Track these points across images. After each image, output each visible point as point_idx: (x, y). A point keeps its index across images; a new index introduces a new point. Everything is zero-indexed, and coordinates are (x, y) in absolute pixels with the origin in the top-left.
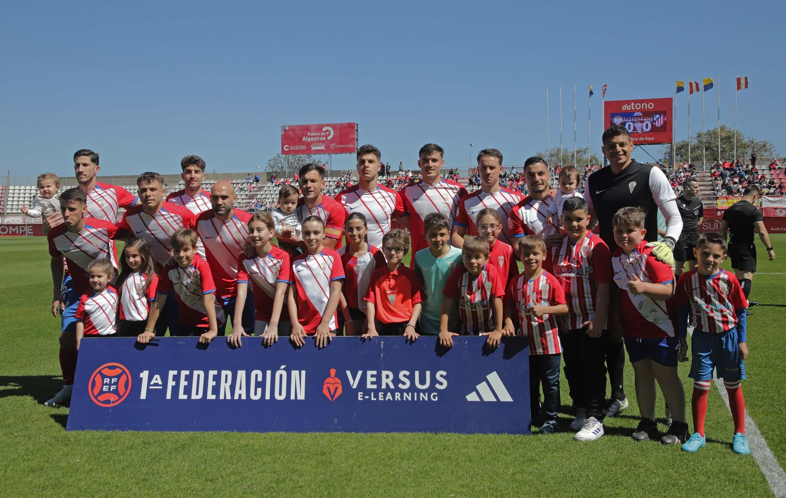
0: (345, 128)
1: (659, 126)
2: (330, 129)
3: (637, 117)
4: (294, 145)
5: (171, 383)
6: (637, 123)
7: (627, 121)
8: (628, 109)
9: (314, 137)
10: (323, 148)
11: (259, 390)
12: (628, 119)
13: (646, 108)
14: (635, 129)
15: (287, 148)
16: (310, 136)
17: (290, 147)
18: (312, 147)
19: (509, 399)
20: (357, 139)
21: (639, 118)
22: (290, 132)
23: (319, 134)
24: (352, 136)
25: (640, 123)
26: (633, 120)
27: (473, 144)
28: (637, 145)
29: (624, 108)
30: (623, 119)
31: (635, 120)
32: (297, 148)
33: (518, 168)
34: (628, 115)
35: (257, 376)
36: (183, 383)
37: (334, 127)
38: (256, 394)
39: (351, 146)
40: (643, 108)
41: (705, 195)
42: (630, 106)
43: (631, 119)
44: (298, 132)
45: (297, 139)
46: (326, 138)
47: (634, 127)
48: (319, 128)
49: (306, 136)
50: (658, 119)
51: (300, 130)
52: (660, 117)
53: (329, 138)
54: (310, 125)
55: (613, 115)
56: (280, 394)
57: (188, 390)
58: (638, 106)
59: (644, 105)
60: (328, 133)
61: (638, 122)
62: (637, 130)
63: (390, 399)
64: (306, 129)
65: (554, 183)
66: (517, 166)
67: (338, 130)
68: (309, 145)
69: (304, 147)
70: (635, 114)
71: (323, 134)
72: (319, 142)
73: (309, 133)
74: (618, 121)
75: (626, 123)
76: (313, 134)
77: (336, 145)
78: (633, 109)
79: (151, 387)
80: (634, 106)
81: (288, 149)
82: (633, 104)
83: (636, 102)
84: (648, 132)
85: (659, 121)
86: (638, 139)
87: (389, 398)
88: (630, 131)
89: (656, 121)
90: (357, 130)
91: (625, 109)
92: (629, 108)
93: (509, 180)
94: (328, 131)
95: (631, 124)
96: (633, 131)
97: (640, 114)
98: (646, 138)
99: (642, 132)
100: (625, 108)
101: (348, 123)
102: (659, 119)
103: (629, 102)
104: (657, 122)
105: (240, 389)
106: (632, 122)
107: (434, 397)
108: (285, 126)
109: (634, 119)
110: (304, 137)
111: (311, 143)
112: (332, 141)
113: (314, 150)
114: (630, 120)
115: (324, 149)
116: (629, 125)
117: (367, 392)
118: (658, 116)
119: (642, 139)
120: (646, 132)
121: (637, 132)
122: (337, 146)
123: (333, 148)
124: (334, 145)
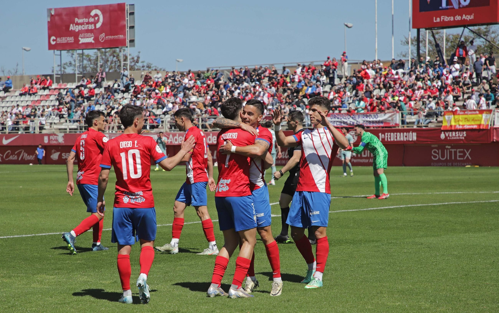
0: (114, 11)
2: (98, 12)
4: (60, 36)
9: (82, 24)
10: (91, 40)
14: (449, 2)
15: (54, 40)
16: (77, 24)
17: (57, 39)
18: (80, 39)
22: (57, 18)
23: (86, 20)
24: (123, 23)
28: (465, 26)
32: (64, 40)
37: (103, 9)
39: (121, 36)
44: (65, 17)
45: (64, 28)
46: (95, 26)
48: (87, 11)
49: (73, 22)
51: (67, 15)
53: (99, 25)
54: (78, 8)
60: (96, 18)
62: (452, 4)
64: (73, 13)
67: (108, 15)
68: (76, 35)
69: (71, 40)
71: (92, 20)
72: (88, 31)
73: (76, 19)
76: (80, 21)
77: (105, 36)
81: (55, 42)
84: (467, 6)
86: (454, 19)
90: (132, 14)
94: (96, 15)
96: (448, 5)
98: (464, 17)
99: (459, 7)
101: (119, 4)
108: (51, 9)
110: (71, 25)
111: (80, 32)
112: (101, 30)
113: (83, 44)
115: (93, 42)
119: (458, 18)
120: (464, 7)
121: (452, 7)
122: (107, 37)
123: (102, 40)
124: (104, 36)
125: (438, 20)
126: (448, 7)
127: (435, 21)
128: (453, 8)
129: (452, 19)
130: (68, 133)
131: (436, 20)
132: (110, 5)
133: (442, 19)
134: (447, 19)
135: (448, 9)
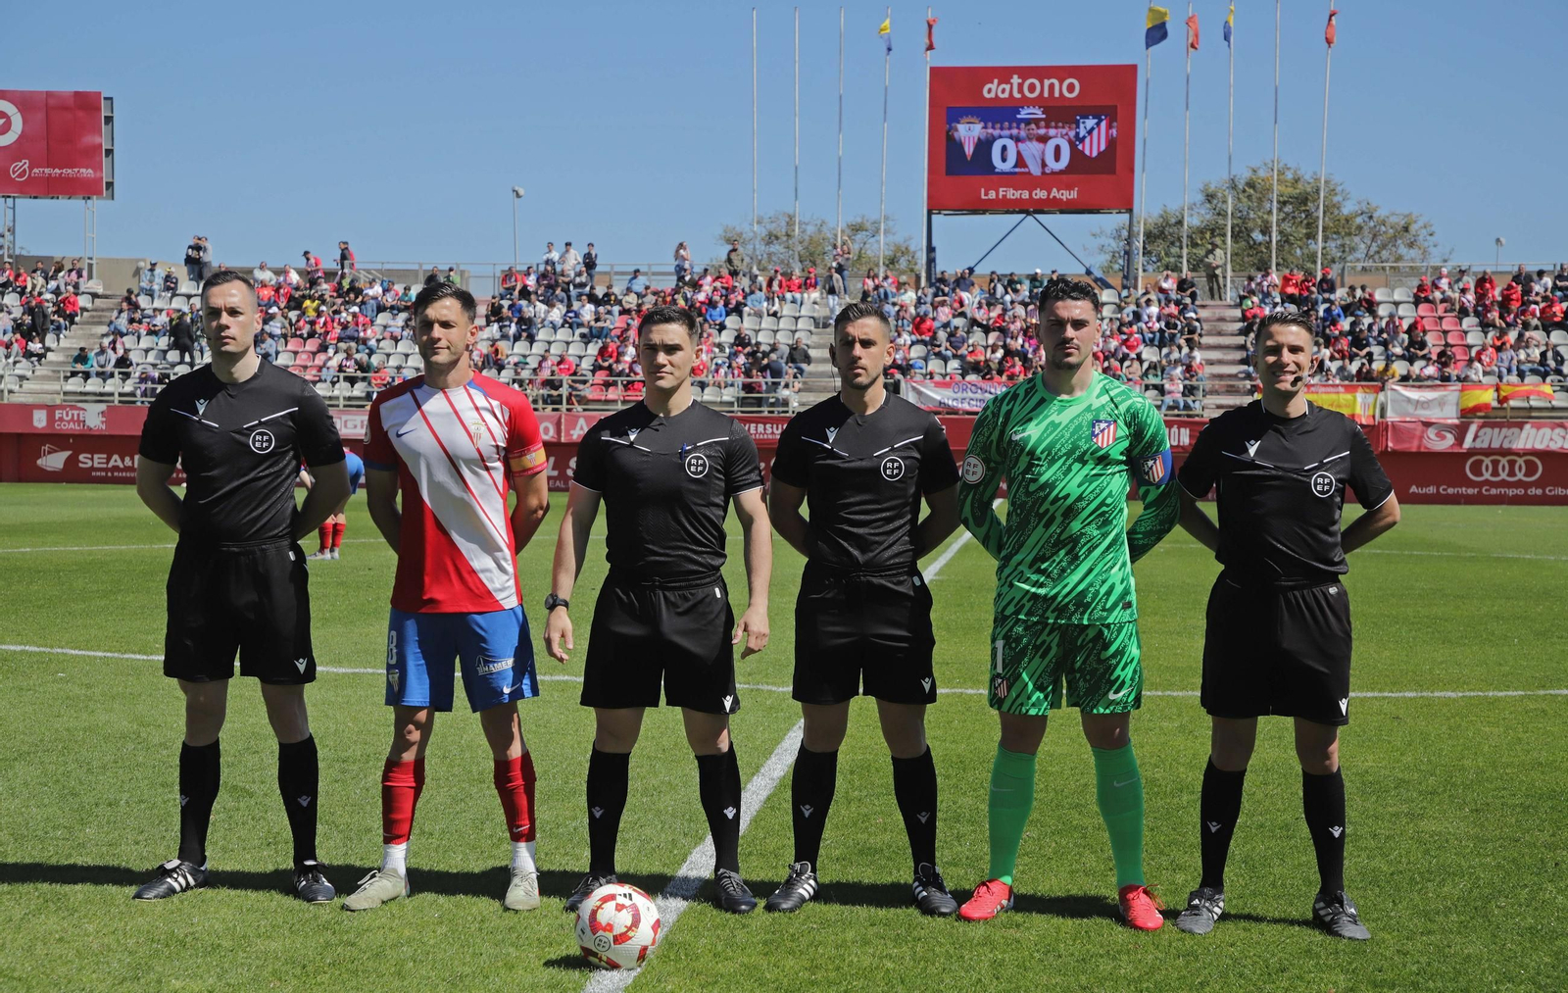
0: (65, 108)
1: (1095, 154)
2: (8, 107)
3: (1028, 122)
6: (1028, 143)
7: (996, 133)
8: (1001, 96)
12: (1002, 129)
13: (1057, 94)
14: (1020, 161)
20: (109, 152)
21: (1033, 126)
24: (90, 139)
25: (1035, 143)
26: (1015, 132)
27: (521, 192)
28: (1028, 213)
29: (990, 91)
30: (985, 127)
31: (1023, 134)
33: (654, 274)
34: (1002, 114)
37: (24, 102)
39: (87, 172)
40: (1046, 95)
41: (1221, 377)
42: (1007, 87)
43: (1010, 128)
47: (1019, 154)
50: (1090, 132)
52: (1098, 124)
53: (7, 139)
55: (955, 115)
58: (1032, 88)
59: (1052, 86)
61: (1030, 139)
62: (1026, 166)
65: (763, 326)
66: (655, 269)
67: (40, 116)
70: (1024, 114)
74: (969, 132)
75: (994, 139)
77: (31, 168)
78: (1017, 95)
80: (1020, 86)
82: (1016, 80)
83: (1025, 72)
84: (1061, 172)
85: (1096, 139)
86: (1030, 195)
88: (1007, 166)
89: (1084, 137)
90: (109, 120)
91: (992, 95)
92: (1003, 91)
93: (621, 313)
95: (1010, 144)
96: (1015, 166)
97: (1039, 113)
98: (1054, 192)
99: (1043, 173)
100: (992, 90)
101: (77, 94)
102: (1095, 132)
103: (1004, 74)
104: (1087, 140)
106: (1011, 137)
109: (1018, 128)
112: (17, 151)
114: (1006, 132)
116: (1004, 148)
118: (1090, 122)
119: (1040, 194)
120: (1053, 173)
121: (1026, 170)
122: (36, 170)
123: (20, 176)
124: (26, 166)
125: (992, 195)
126: (1017, 170)
127: (983, 197)
128: (1029, 173)
129: (1026, 195)
130: (116, 403)
131: (986, 194)
132: (49, 94)
133: (1001, 194)
134: (1012, 194)
135: (1016, 173)
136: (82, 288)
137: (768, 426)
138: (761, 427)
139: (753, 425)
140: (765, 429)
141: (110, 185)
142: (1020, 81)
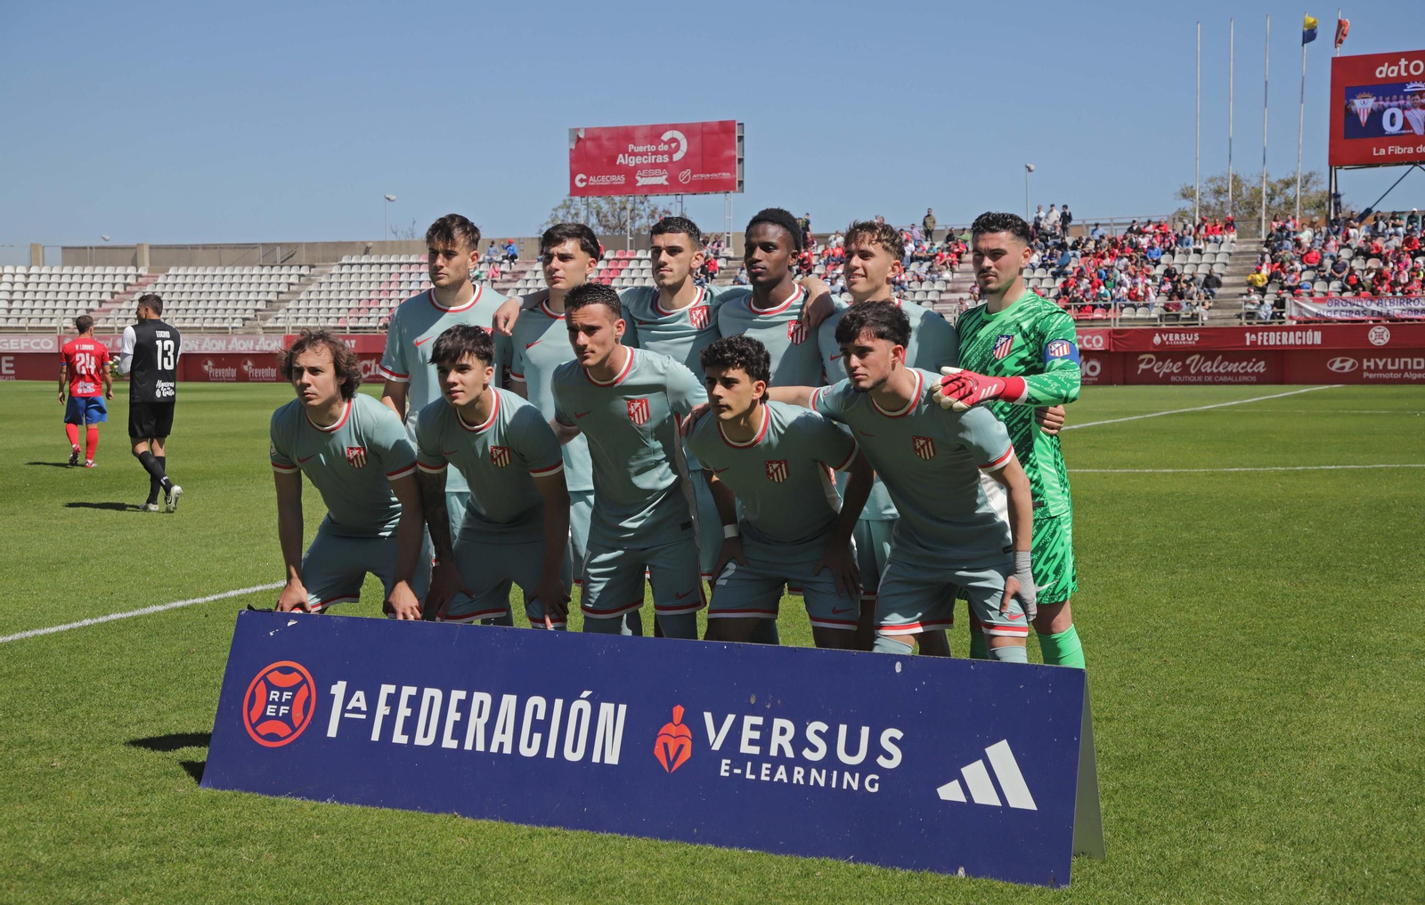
0: (712, 133)
2: (678, 135)
3: (1413, 94)
4: (596, 174)
5: (382, 710)
6: (1413, 110)
7: (1386, 104)
8: (1390, 75)
9: (642, 154)
10: (662, 180)
11: (537, 737)
12: (1391, 101)
14: (1406, 124)
15: (581, 180)
16: (633, 154)
17: (588, 178)
18: (638, 178)
19: (1030, 804)
20: (741, 160)
21: (1418, 97)
22: (589, 144)
23: (653, 148)
24: (727, 153)
25: (1419, 110)
26: (1402, 102)
28: (1415, 164)
29: (1381, 72)
30: (1377, 100)
31: (1409, 103)
32: (604, 180)
33: (1115, 224)
34: (1392, 89)
35: (536, 707)
36: (404, 711)
37: (688, 130)
38: (530, 745)
39: (726, 175)
42: (1396, 68)
43: (1398, 100)
44: (606, 143)
45: (605, 160)
46: (671, 158)
47: (1405, 119)
48: (655, 134)
49: (625, 152)
51: (610, 139)
53: (677, 157)
54: (634, 128)
55: (1353, 92)
56: (574, 749)
57: (410, 727)
58: (1417, 68)
60: (673, 145)
61: (1415, 107)
62: (1411, 128)
63: (782, 780)
64: (625, 137)
66: (1116, 221)
67: (698, 139)
68: (630, 173)
69: (620, 180)
70: (1409, 88)
71: (663, 147)
72: (655, 166)
73: (631, 147)
74: (1363, 106)
75: (1385, 109)
76: (641, 149)
77: (692, 175)
78: (1404, 74)
79: (347, 715)
80: (1407, 67)
81: (584, 184)
82: (1403, 62)
83: (1410, 56)
86: (1415, 150)
87: (781, 777)
88: (1396, 129)
90: (741, 138)
91: (1384, 75)
92: (1393, 72)
94: (673, 140)
95: (1398, 113)
96: (1402, 129)
100: (1383, 72)
101: (721, 123)
103: (1393, 58)
105: (503, 732)
106: (1399, 107)
107: (872, 783)
108: (578, 130)
109: (1405, 99)
110: (621, 156)
111: (637, 168)
112: (683, 164)
113: (643, 186)
114: (1395, 103)
115: (666, 183)
116: (1393, 116)
117: (740, 760)
121: (1412, 131)
122: (695, 176)
123: (686, 180)
124: (689, 173)
125: (1383, 152)
126: (1403, 132)
127: (1375, 154)
128: (1414, 133)
129: (1411, 150)
131: (1377, 152)
132: (703, 124)
133: (1390, 150)
134: (1399, 150)
135: (1403, 134)
136: (721, 254)
137: (1183, 335)
138: (1177, 336)
139: (1171, 335)
140: (1180, 337)
141: (741, 183)
142: (1407, 63)
